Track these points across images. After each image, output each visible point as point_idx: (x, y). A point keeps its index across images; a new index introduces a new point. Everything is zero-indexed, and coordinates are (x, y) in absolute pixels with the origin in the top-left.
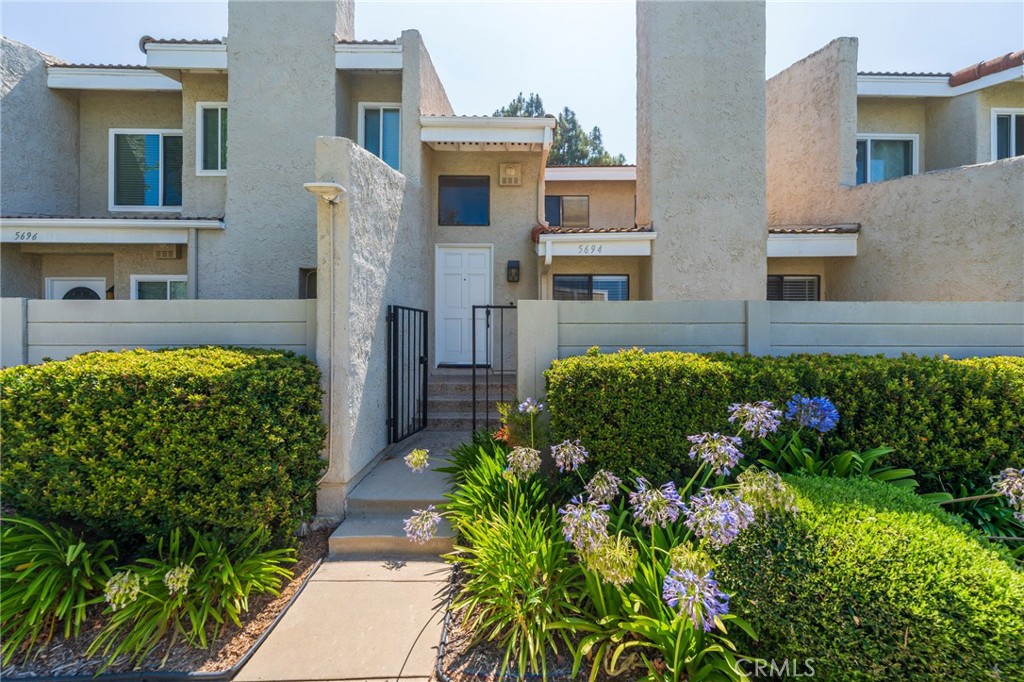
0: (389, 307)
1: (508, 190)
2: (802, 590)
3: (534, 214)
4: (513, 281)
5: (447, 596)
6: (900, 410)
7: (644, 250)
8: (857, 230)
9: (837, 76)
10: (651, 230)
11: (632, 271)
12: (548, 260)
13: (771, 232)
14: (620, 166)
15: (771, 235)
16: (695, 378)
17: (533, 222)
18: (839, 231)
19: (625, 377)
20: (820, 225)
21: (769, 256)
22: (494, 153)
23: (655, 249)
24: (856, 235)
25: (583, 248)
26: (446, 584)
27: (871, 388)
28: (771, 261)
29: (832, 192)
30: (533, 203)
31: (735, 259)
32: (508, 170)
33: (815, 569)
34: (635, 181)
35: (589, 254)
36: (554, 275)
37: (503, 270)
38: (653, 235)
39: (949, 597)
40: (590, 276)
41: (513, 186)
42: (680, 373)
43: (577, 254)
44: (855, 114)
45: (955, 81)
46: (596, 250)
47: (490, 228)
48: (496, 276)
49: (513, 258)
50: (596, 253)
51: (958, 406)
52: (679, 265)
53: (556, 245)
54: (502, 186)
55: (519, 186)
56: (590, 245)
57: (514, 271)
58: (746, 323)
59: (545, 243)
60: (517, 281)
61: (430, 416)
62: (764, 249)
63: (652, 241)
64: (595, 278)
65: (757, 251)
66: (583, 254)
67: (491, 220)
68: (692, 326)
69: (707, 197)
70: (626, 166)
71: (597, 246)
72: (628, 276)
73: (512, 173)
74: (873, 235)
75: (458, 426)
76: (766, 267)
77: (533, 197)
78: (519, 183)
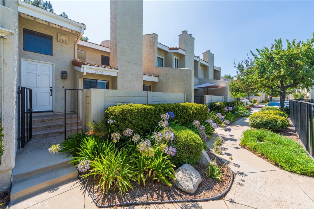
0: (19, 87)
1: (62, 44)
2: (178, 146)
3: (73, 55)
4: (65, 79)
5: (85, 189)
6: (177, 113)
7: (115, 75)
8: (158, 76)
9: (154, 41)
10: (117, 69)
11: (110, 80)
12: (85, 74)
13: (144, 74)
14: (87, 42)
15: (144, 75)
16: (148, 110)
17: (72, 58)
18: (155, 76)
19: (134, 111)
20: (151, 74)
21: (144, 80)
22: (55, 28)
23: (118, 75)
24: (158, 77)
25: (97, 71)
26: (81, 186)
27: (173, 109)
28: (144, 81)
29: (153, 67)
30: (73, 51)
31: (137, 80)
32: (62, 37)
33: (179, 142)
34: (110, 53)
35: (99, 73)
36: (84, 79)
37: (59, 74)
38: (118, 71)
39: (194, 140)
40: (97, 80)
41: (64, 43)
42: (145, 109)
43: (95, 73)
44: (157, 51)
45: (170, 49)
46: (101, 72)
47: (53, 57)
48: (56, 76)
49: (64, 70)
50: (101, 73)
51: (183, 112)
52: (124, 80)
53: (87, 69)
54: (59, 42)
55: (67, 44)
56: (99, 71)
57: (64, 75)
58: (147, 97)
59: (84, 68)
60: (66, 79)
61: (33, 134)
62: (142, 78)
63: (117, 72)
64: (98, 81)
65: (141, 78)
66: (97, 73)
67: (53, 54)
68: (137, 97)
69: (131, 63)
70: (89, 42)
71: (101, 71)
72: (108, 81)
73: (64, 38)
74: (161, 78)
75: (46, 136)
76: (143, 83)
77: (73, 49)
78: (67, 43)
